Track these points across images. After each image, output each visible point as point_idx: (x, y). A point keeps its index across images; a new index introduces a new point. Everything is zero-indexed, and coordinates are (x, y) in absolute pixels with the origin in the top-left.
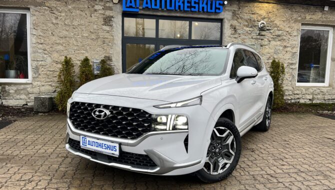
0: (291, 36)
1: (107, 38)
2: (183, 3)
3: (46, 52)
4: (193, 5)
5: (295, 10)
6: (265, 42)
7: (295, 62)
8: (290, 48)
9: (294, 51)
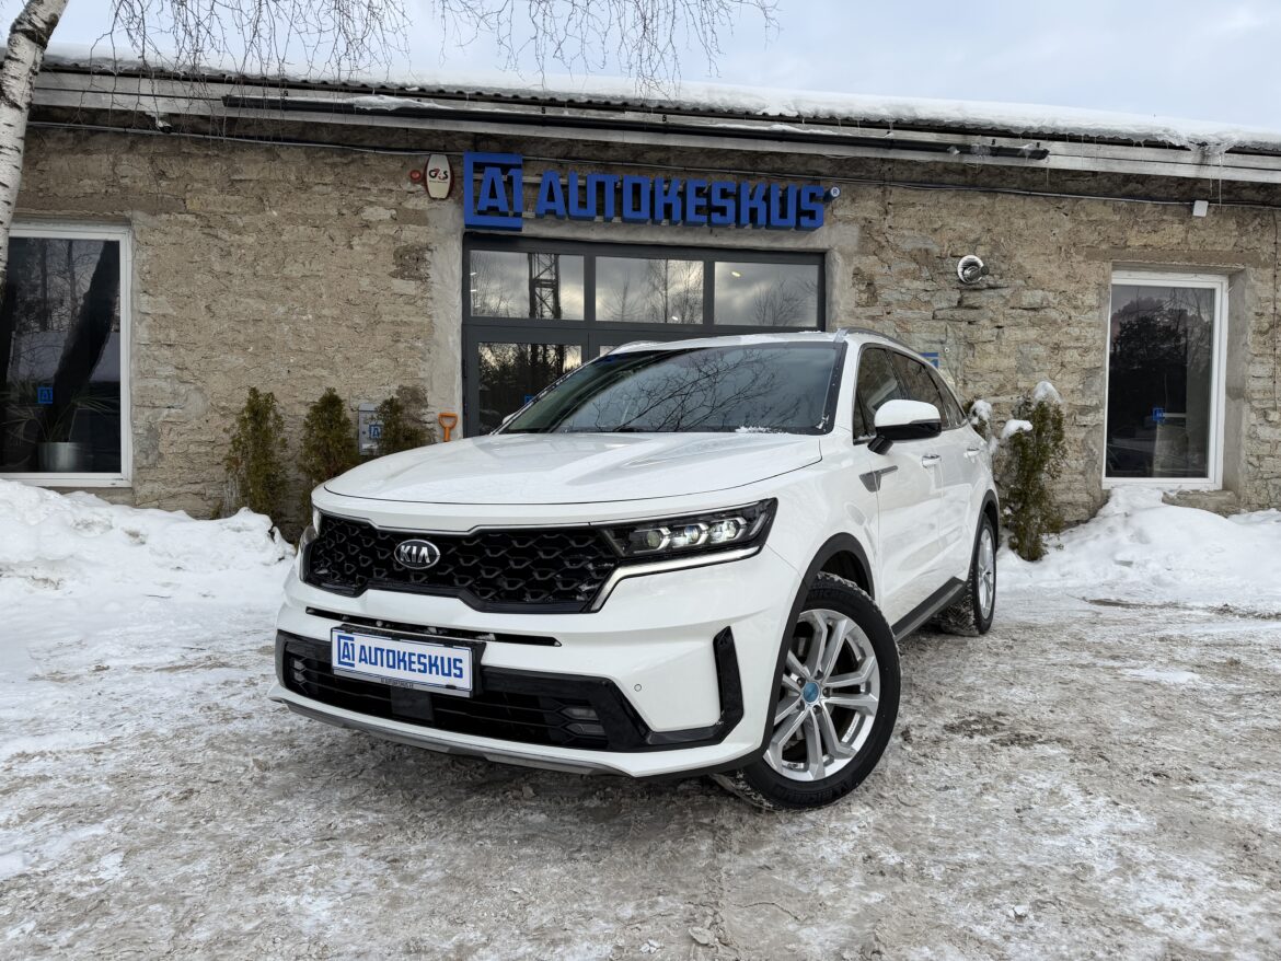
0: (1075, 308)
1: (408, 324)
2: (683, 195)
3: (186, 375)
4: (717, 201)
5: (1088, 215)
6: (984, 331)
7: (1094, 403)
8: (1075, 353)
9: (1090, 362)
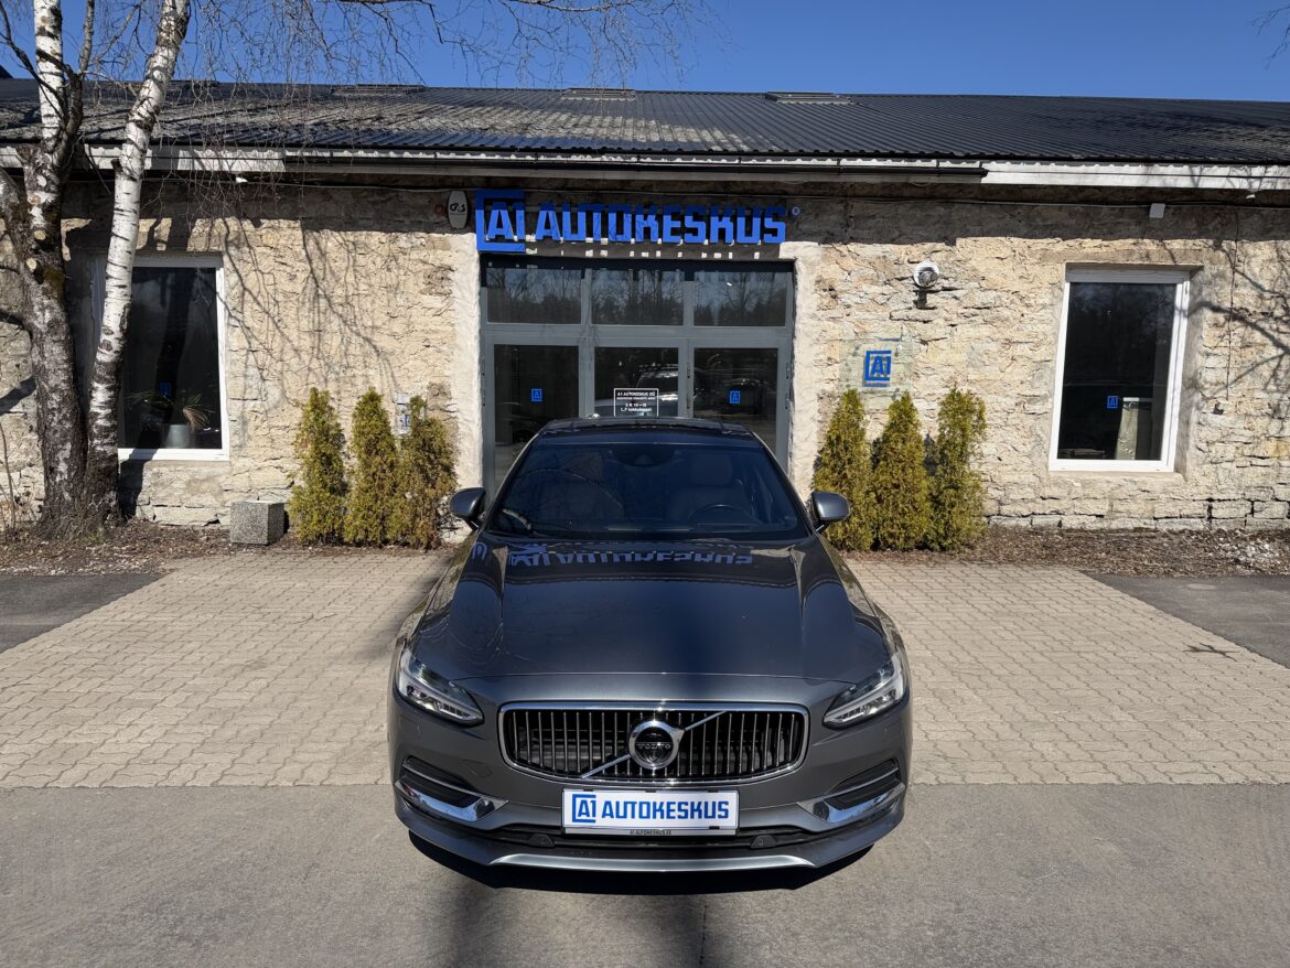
0: (1028, 306)
1: (435, 332)
3: (266, 375)
4: (689, 223)
5: (1044, 220)
6: (937, 329)
7: (1043, 393)
8: (1026, 346)
9: (1041, 355)
